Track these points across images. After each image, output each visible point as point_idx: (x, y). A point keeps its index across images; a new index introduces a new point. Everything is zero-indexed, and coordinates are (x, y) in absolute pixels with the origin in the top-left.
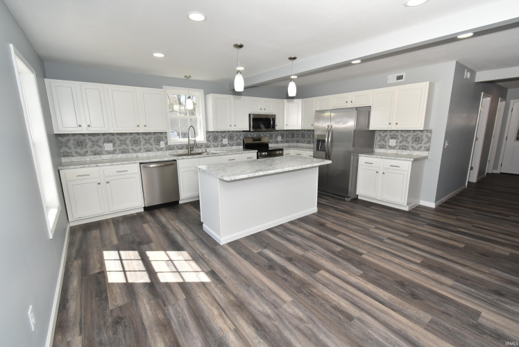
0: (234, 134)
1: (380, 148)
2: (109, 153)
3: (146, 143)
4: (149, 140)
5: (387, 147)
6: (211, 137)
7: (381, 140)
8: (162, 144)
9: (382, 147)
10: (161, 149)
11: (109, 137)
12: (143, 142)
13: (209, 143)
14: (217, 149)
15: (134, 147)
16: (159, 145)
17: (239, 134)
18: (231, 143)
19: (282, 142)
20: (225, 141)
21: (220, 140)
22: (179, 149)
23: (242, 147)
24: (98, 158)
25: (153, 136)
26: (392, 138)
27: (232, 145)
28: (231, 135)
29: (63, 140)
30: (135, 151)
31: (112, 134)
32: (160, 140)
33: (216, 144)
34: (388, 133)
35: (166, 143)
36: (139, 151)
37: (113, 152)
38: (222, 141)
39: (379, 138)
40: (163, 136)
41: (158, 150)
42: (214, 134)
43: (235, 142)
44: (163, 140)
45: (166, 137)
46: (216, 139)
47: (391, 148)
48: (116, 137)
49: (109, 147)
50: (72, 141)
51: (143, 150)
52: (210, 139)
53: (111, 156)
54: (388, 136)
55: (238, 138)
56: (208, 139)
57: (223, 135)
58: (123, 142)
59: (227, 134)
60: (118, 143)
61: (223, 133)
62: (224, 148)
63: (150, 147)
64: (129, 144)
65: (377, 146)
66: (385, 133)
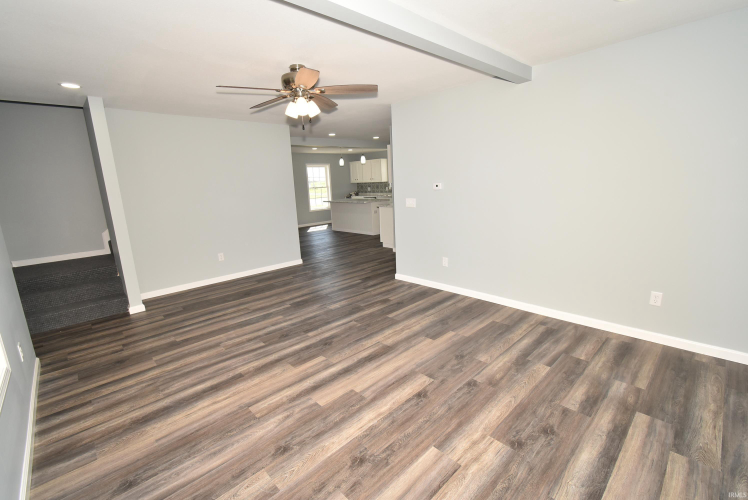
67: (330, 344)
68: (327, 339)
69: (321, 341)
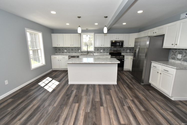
0: (106, 48)
1: (172, 59)
2: (65, 52)
3: (75, 50)
4: (76, 49)
5: (176, 59)
6: (96, 49)
7: (173, 54)
8: (80, 51)
9: (173, 59)
10: (79, 52)
11: (66, 48)
12: (74, 50)
13: (95, 51)
14: (98, 53)
15: (72, 51)
16: (79, 51)
17: (108, 49)
18: (104, 52)
19: (129, 53)
20: (102, 51)
21: (99, 50)
22: (85, 53)
23: (108, 54)
24: (63, 53)
25: (77, 48)
26: (179, 54)
27: (105, 53)
28: (104, 49)
29: (56, 48)
30: (72, 53)
31: (67, 47)
32: (79, 50)
33: (98, 52)
34: (178, 51)
35: (81, 51)
36: (73, 53)
37: (67, 52)
38: (100, 51)
39: (172, 53)
40: (80, 48)
41: (78, 53)
42: (97, 48)
43: (106, 51)
44: (80, 50)
45: (81, 49)
46: (98, 50)
47: (178, 59)
48: (67, 48)
49: (65, 51)
50: (58, 49)
51: (74, 52)
52: (96, 50)
53: (66, 53)
54: (177, 53)
55: (107, 50)
56: (95, 50)
57: (101, 49)
58: (69, 50)
59: (103, 48)
60: (68, 50)
61: (101, 48)
62: (101, 54)
63: (76, 51)
64: (71, 50)
65: (171, 58)
66: (176, 50)
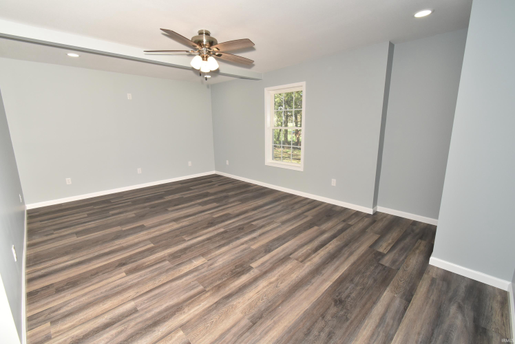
67: (209, 224)
68: (210, 227)
69: (215, 225)
